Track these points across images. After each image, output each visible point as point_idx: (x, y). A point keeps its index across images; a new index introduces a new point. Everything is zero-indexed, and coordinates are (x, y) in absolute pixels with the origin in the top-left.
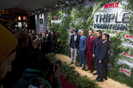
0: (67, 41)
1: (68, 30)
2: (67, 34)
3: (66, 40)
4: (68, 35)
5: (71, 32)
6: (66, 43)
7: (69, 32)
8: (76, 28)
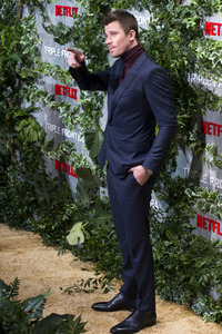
0: (26, 105)
1: (26, 14)
2: (19, 48)
3: (19, 102)
4: (27, 62)
5: (50, 30)
6: (13, 122)
7: (40, 30)
8: (93, 5)
